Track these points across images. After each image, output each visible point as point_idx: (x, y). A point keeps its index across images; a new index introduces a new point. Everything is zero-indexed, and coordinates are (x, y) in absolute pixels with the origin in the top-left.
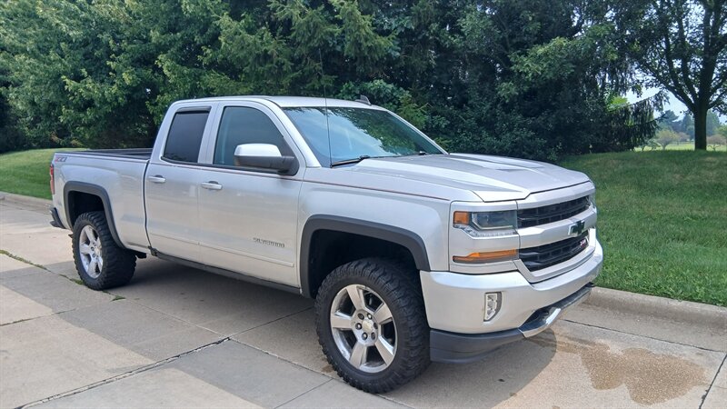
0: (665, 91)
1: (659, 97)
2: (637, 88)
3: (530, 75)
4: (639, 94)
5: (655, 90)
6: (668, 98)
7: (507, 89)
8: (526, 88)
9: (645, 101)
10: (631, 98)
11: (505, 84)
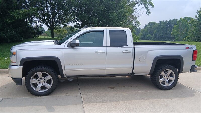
0: (42, 24)
1: (41, 25)
2: (36, 22)
3: (17, 18)
4: (37, 24)
5: (40, 23)
6: (43, 25)
7: (8, 20)
8: (14, 21)
9: (37, 26)
10: (34, 25)
11: (8, 19)
